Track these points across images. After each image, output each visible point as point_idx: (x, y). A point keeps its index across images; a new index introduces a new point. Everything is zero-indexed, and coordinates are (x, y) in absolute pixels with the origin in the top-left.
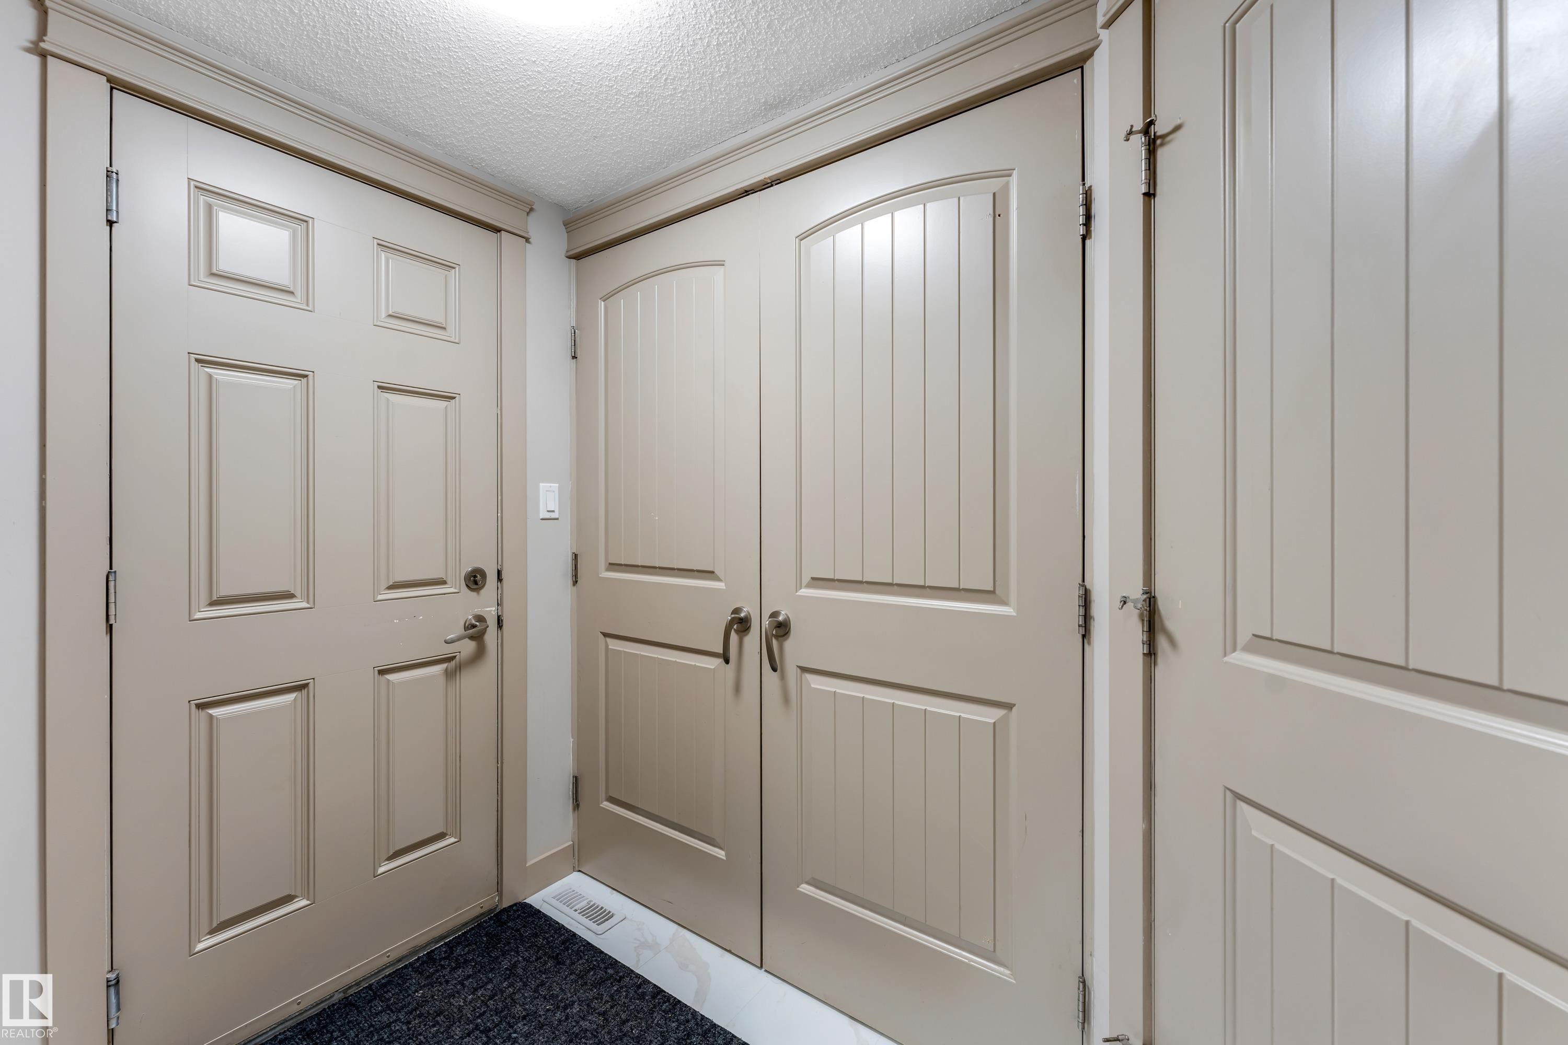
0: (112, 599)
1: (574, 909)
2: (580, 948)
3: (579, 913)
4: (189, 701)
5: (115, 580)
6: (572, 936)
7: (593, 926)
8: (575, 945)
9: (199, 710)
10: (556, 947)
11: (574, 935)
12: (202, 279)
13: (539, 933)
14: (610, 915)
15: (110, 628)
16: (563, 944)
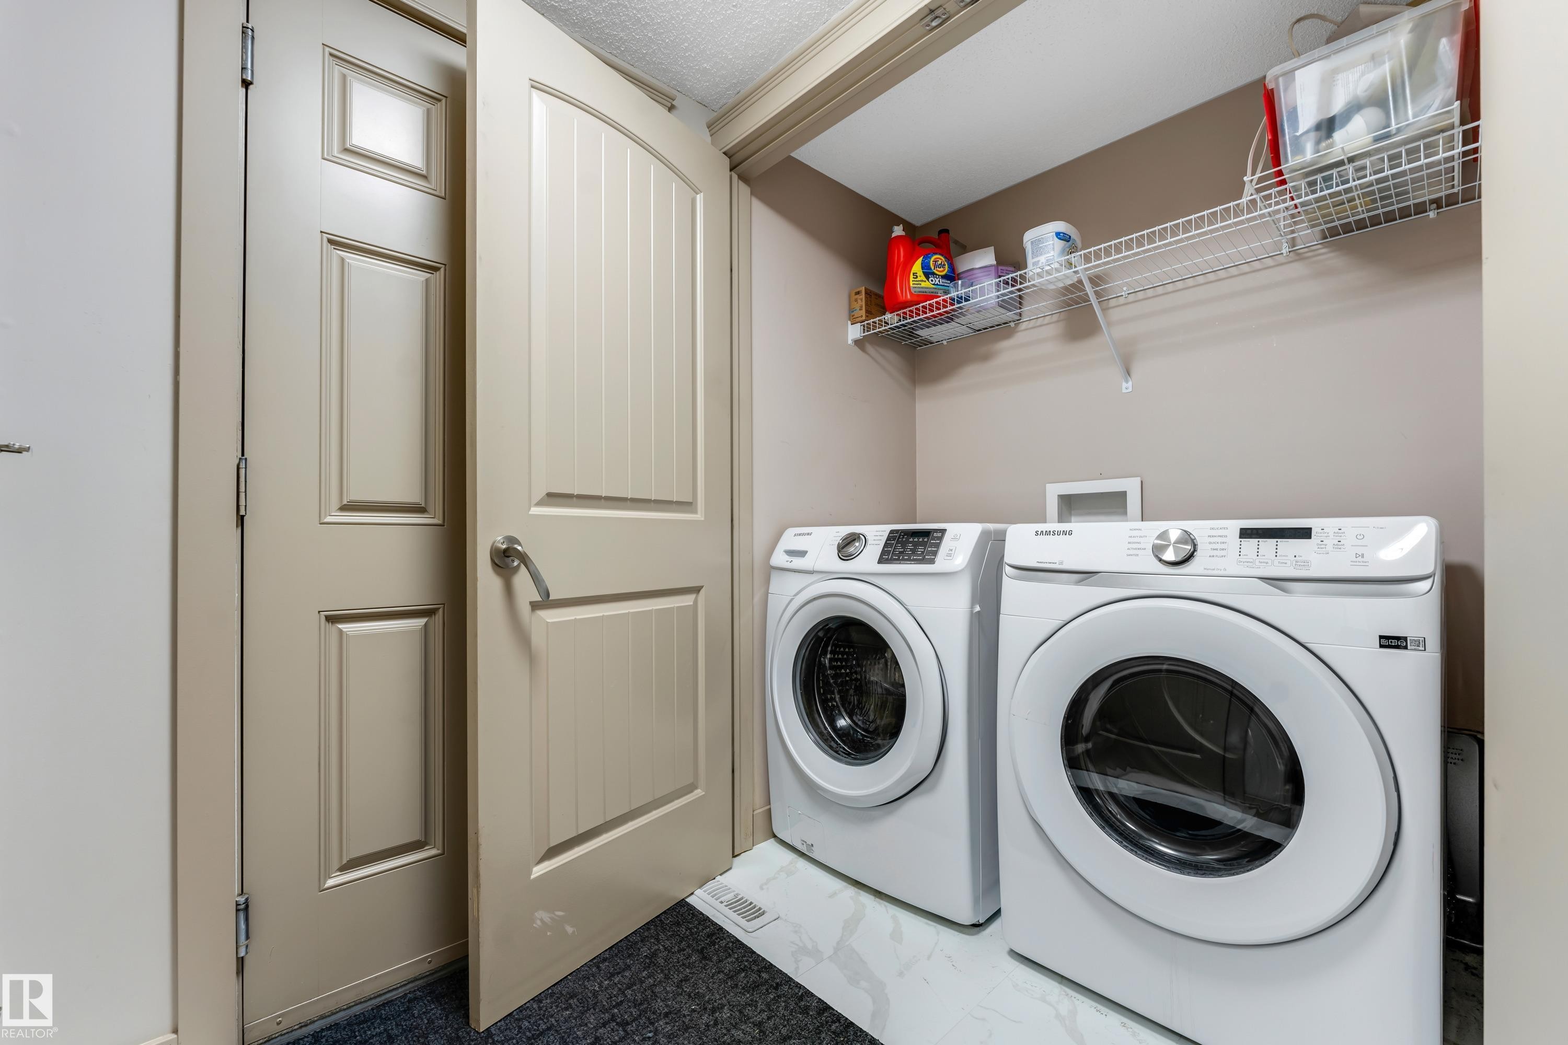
0: (242, 489)
1: (720, 900)
2: (727, 944)
3: (726, 906)
4: (319, 612)
5: (246, 468)
6: (718, 930)
7: (743, 922)
8: (722, 940)
9: (329, 623)
10: (700, 940)
11: (721, 929)
12: (336, 154)
13: (681, 922)
14: (760, 912)
15: (241, 520)
16: (708, 936)
